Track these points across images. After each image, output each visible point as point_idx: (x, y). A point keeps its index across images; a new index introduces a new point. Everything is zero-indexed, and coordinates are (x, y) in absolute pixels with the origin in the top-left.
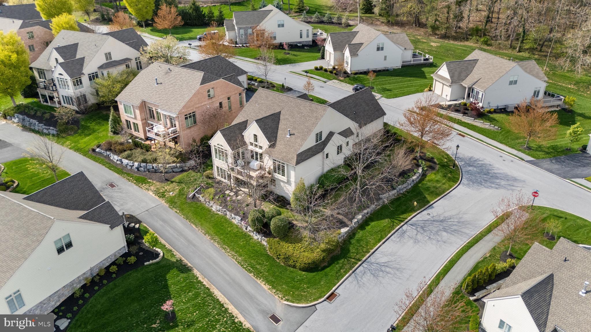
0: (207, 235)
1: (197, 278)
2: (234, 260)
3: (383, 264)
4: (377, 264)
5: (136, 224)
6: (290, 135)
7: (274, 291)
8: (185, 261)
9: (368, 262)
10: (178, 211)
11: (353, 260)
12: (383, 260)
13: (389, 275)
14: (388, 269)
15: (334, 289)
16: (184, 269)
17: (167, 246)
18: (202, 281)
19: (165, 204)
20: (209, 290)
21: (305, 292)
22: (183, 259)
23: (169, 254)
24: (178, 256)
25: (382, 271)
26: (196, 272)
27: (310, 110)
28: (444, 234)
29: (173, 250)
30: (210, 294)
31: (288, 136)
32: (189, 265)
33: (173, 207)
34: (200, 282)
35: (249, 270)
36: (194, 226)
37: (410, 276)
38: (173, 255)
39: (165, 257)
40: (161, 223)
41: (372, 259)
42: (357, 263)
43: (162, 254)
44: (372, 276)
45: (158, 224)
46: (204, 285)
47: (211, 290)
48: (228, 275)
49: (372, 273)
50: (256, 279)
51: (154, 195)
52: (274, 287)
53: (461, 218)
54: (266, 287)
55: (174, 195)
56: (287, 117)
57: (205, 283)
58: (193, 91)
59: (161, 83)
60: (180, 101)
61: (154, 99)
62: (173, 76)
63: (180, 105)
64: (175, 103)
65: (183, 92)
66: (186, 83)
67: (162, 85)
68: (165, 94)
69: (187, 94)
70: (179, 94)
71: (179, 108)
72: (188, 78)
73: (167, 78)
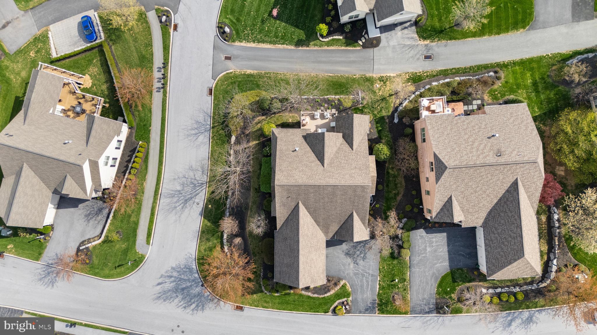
0: (316, 76)
1: (287, 45)
2: (281, 73)
3: (199, 134)
4: (203, 132)
5: (363, 42)
6: (295, 150)
7: (243, 73)
8: (305, 48)
9: (208, 130)
10: (354, 77)
11: (216, 125)
12: (201, 138)
13: (190, 128)
14: (193, 132)
15: (213, 97)
16: (299, 43)
17: (326, 48)
18: (283, 46)
19: (371, 75)
20: (274, 44)
21: (226, 84)
22: (308, 48)
23: (318, 44)
24: (312, 48)
25: (196, 129)
26: (293, 47)
27: (294, 177)
28: (179, 188)
29: (320, 48)
30: (271, 43)
31: (297, 149)
32: (300, 48)
33: (362, 77)
34: (283, 44)
35: (267, 74)
36: (331, 75)
37: (178, 136)
38: (315, 45)
39: (318, 40)
40: (352, 59)
41: (207, 134)
42: (213, 124)
43: (321, 39)
44: (199, 122)
45: (352, 57)
46: (279, 44)
47: (272, 45)
48: (275, 61)
49: (201, 124)
50: (258, 71)
52: (244, 74)
53: (176, 213)
54: (249, 72)
55: (374, 86)
56: (313, 164)
57: (280, 45)
58: (436, 143)
59: (489, 138)
60: (436, 128)
61: (472, 120)
62: (485, 151)
63: (430, 124)
64: (441, 124)
65: (446, 138)
66: (455, 149)
67: (485, 137)
68: (467, 129)
69: (438, 138)
70: (448, 134)
71: (429, 121)
72: (461, 155)
73: (491, 146)
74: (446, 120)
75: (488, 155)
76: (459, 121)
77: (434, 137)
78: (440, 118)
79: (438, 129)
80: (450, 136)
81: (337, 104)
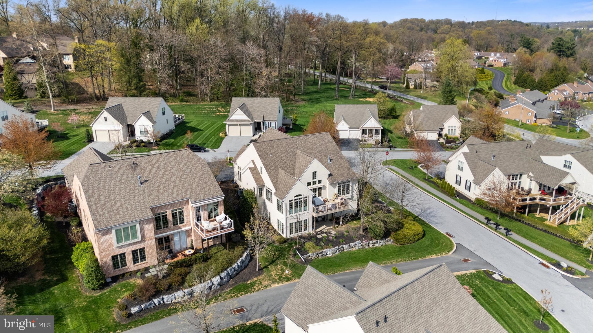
7: (439, 254)
13: (434, 212)
25: (429, 213)
31: (330, 163)
35: (415, 258)
49: (430, 217)
50: (426, 258)
51: (281, 284)
53: (387, 180)
55: (291, 272)
58: (205, 168)
59: (146, 181)
60: (208, 183)
61: (168, 198)
62: (150, 167)
63: (216, 186)
64: (204, 188)
65: (195, 175)
66: (184, 166)
67: (151, 181)
68: (173, 187)
69: (204, 174)
70: (194, 179)
71: (218, 189)
72: (176, 160)
73: (144, 172)
74: (199, 194)
75: (147, 163)
76: (183, 194)
77: (209, 174)
78: (207, 195)
79: (206, 182)
80: (191, 178)
81: (321, 242)
